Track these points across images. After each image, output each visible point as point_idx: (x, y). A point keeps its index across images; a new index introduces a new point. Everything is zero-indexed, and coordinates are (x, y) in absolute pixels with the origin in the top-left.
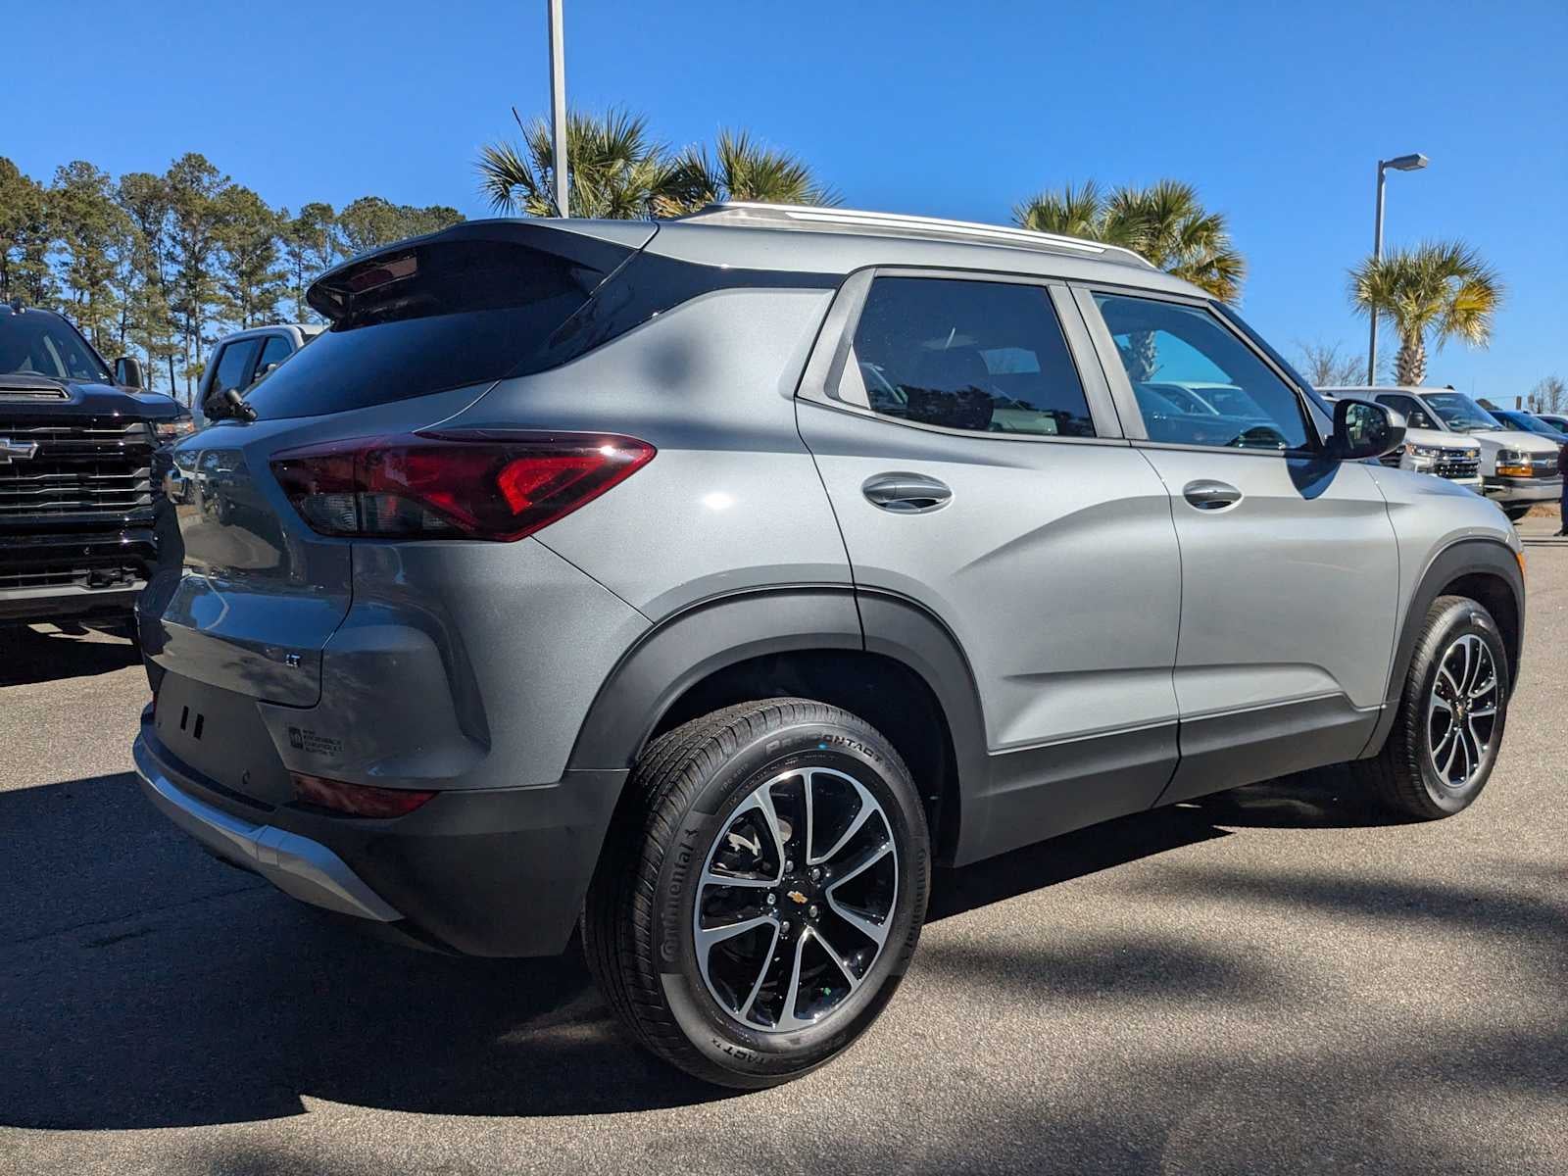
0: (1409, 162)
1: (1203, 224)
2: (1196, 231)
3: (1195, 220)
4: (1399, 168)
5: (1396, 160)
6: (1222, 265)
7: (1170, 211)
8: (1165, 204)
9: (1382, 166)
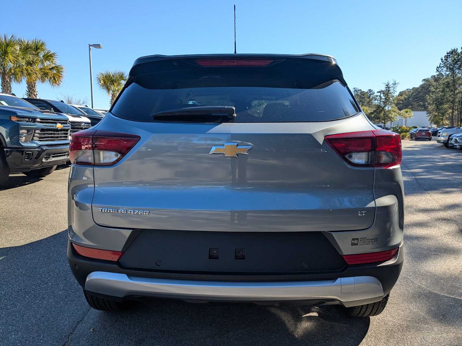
0: (98, 46)
1: (51, 54)
2: (48, 57)
3: (48, 53)
4: (95, 47)
5: (94, 45)
6: (57, 68)
7: (39, 49)
8: (37, 46)
9: (90, 46)
